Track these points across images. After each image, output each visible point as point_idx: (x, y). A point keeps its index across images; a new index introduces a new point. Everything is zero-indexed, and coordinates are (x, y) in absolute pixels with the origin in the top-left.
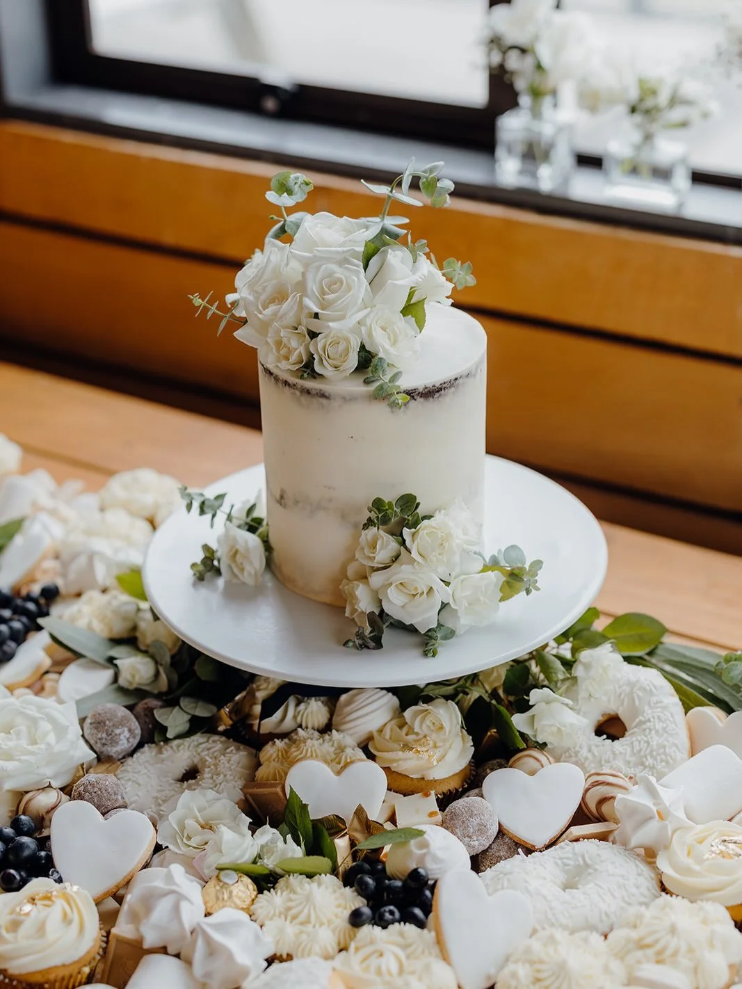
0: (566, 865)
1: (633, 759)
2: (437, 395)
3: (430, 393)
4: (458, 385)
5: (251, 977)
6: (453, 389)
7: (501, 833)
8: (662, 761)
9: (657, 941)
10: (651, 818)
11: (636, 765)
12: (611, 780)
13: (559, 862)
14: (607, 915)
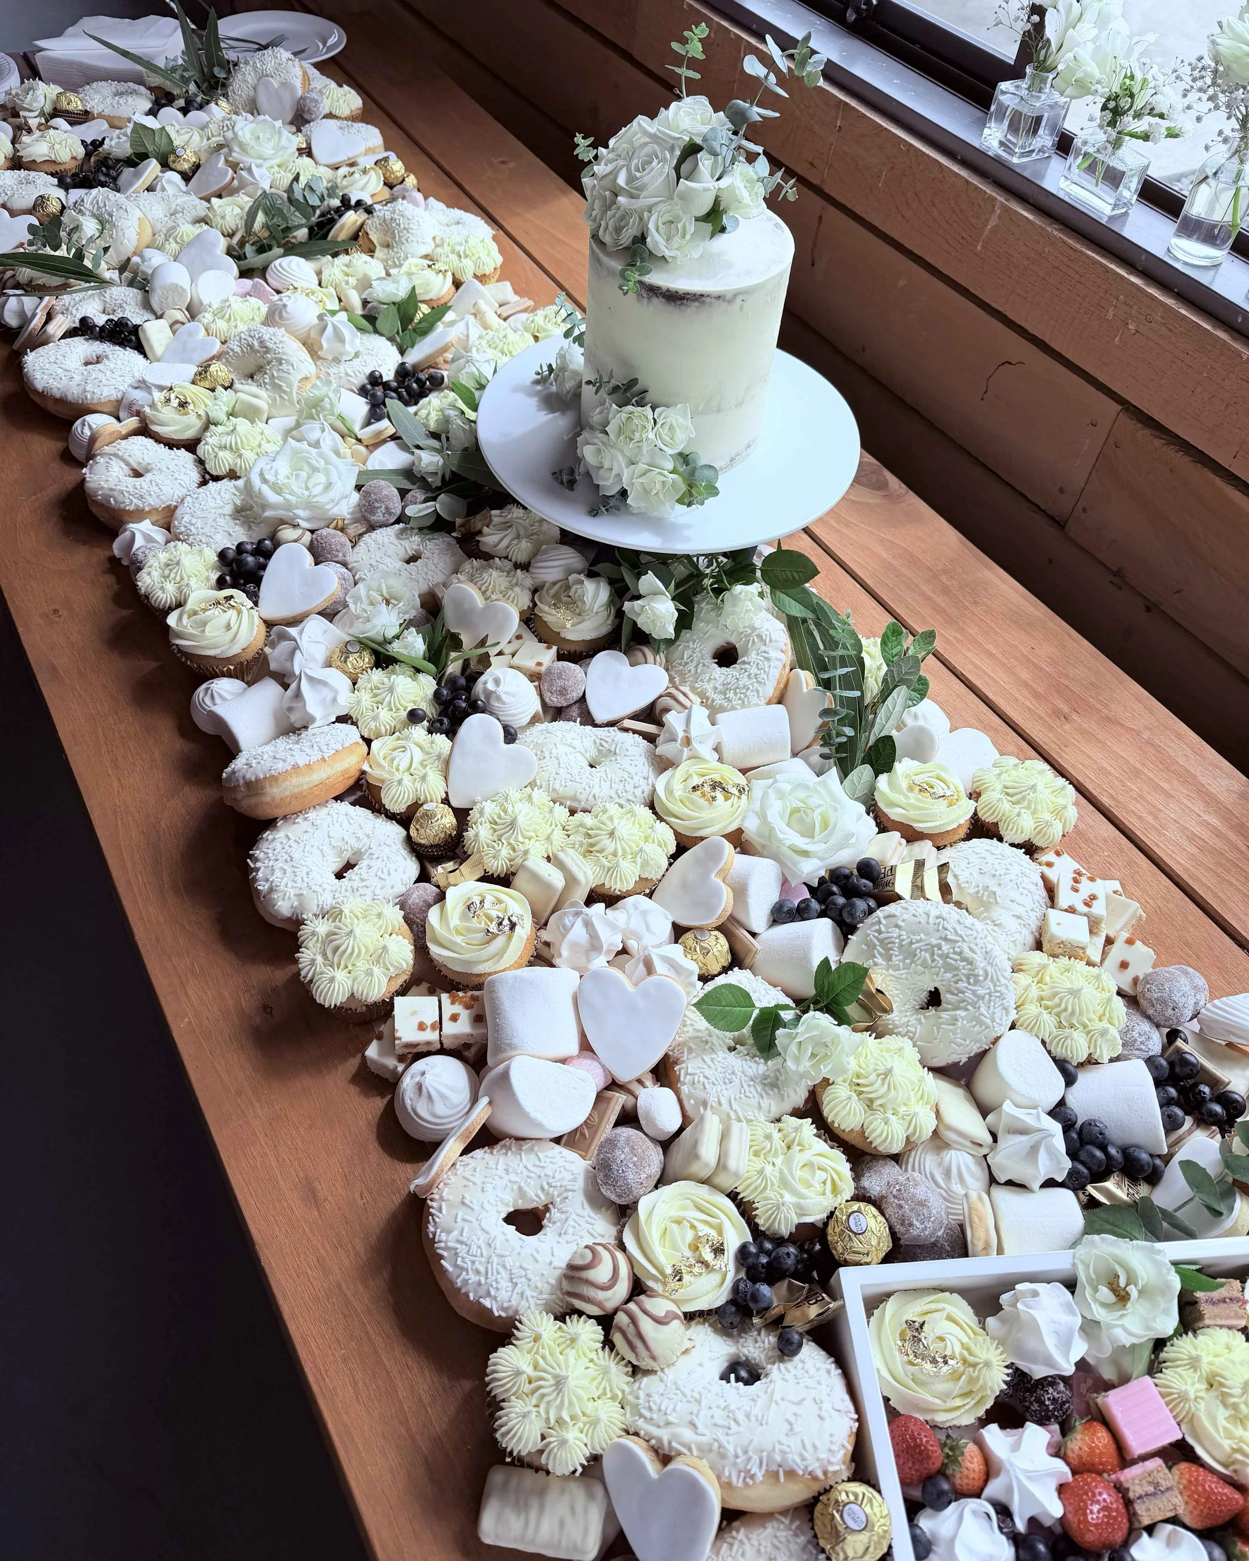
0: (601, 745)
1: (720, 687)
2: (679, 302)
3: (674, 298)
4: (703, 302)
5: (316, 724)
6: (696, 304)
7: (583, 699)
8: (740, 699)
9: (596, 836)
10: (675, 740)
11: (721, 692)
12: (681, 698)
13: (598, 741)
14: (594, 796)
